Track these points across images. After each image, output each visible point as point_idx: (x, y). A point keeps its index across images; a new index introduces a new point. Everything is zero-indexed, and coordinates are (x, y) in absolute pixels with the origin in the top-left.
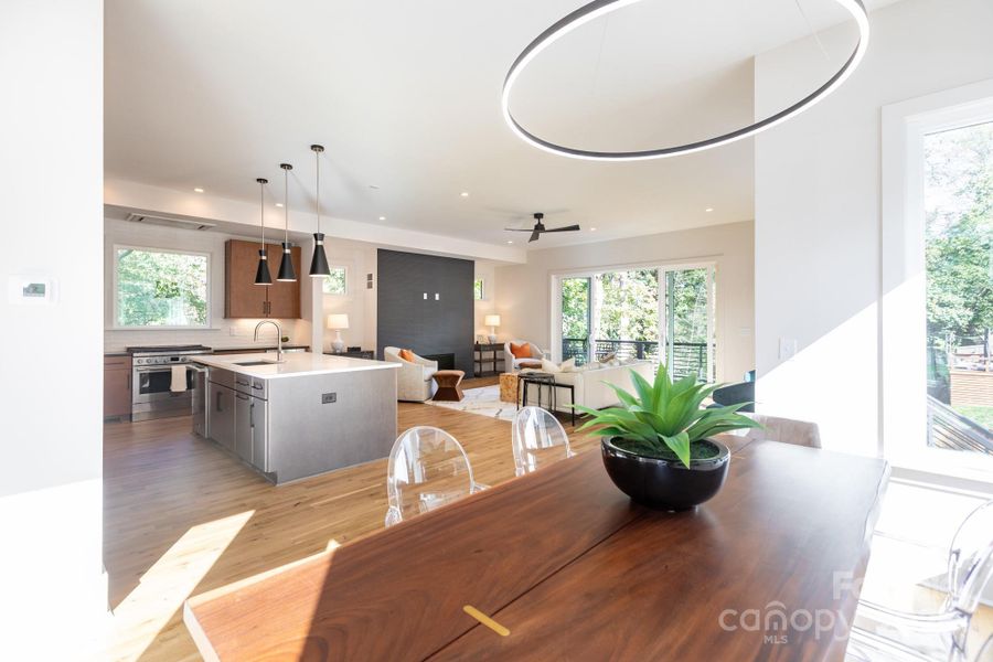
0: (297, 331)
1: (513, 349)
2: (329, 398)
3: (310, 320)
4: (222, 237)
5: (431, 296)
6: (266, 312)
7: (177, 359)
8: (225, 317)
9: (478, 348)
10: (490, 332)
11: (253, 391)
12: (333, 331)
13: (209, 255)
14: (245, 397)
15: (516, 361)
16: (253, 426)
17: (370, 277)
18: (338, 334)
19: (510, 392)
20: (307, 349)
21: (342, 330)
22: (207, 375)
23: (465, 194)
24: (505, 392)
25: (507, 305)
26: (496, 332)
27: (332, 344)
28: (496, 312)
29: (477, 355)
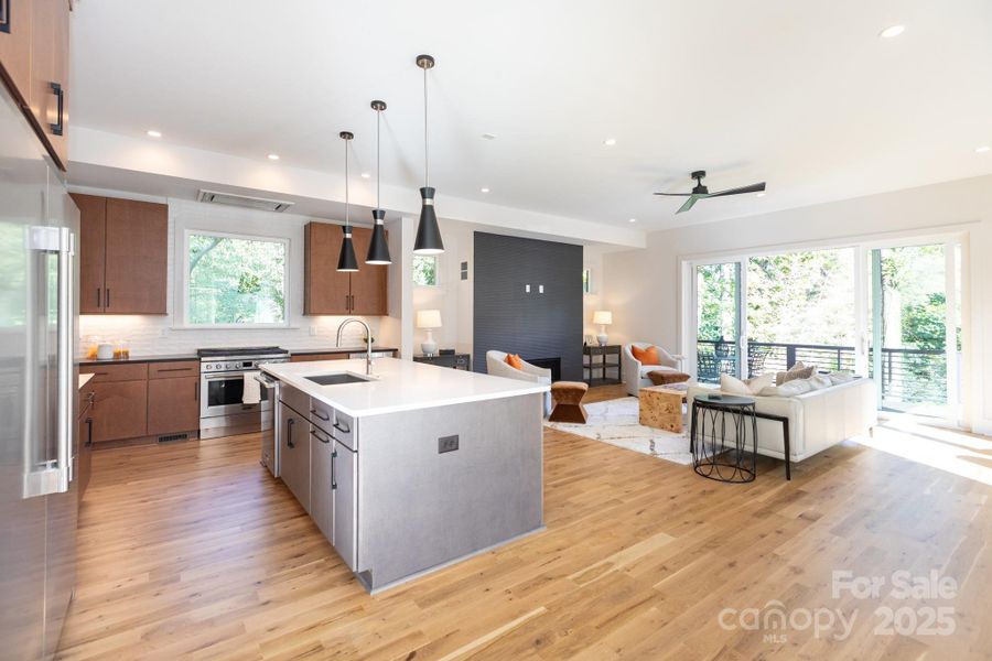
0: (383, 331)
1: (634, 351)
2: (449, 444)
3: (399, 317)
4: (301, 221)
5: (535, 289)
6: (349, 308)
7: (250, 364)
8: (305, 314)
9: (588, 350)
10: (600, 331)
11: (335, 432)
12: (423, 331)
13: (287, 242)
14: (324, 437)
15: (644, 369)
16: (334, 487)
17: (464, 266)
18: (430, 333)
19: (656, 414)
20: (395, 353)
21: (435, 330)
22: (277, 393)
23: (611, 142)
24: (647, 414)
25: (618, 300)
26: (606, 332)
27: (422, 346)
28: (605, 309)
29: (586, 359)
